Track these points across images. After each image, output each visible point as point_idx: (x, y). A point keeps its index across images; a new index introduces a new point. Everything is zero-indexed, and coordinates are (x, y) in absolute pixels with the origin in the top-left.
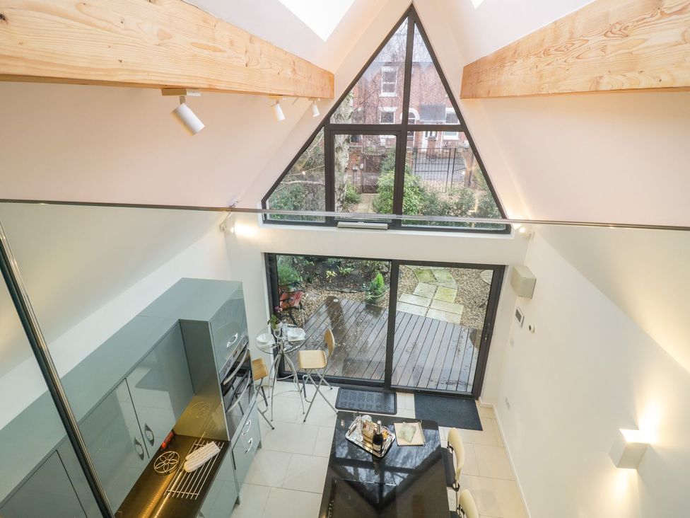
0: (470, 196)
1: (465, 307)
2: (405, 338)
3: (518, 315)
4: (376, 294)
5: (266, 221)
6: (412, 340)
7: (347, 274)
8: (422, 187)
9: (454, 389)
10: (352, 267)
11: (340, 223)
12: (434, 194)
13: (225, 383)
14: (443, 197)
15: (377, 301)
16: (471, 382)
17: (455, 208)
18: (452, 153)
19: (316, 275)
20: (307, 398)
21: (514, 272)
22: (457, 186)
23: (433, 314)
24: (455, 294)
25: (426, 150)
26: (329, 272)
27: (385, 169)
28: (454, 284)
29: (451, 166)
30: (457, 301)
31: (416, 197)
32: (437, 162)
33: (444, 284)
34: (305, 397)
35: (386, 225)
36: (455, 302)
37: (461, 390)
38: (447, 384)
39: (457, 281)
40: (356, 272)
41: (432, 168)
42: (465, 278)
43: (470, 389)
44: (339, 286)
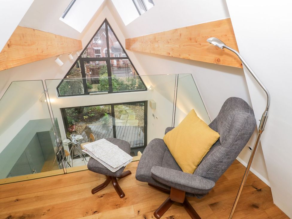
0: (135, 81)
1: (139, 120)
2: (120, 134)
3: (153, 115)
4: (106, 121)
5: (59, 96)
6: (122, 134)
7: (93, 116)
8: (117, 79)
9: (139, 145)
10: (94, 113)
11: (90, 93)
12: (122, 82)
13: (57, 154)
14: (126, 82)
15: (107, 123)
16: (144, 142)
17: (131, 86)
18: (127, 66)
19: (79, 119)
20: (87, 160)
21: (150, 102)
22: (130, 78)
23: (128, 125)
24: (135, 117)
25: (116, 65)
26: (85, 117)
27: (101, 73)
28: (134, 113)
29: (127, 71)
30: (136, 119)
31: (115, 83)
32: (121, 70)
33: (131, 114)
34: (86, 160)
35: (107, 92)
36: (135, 119)
37: (141, 145)
38: (136, 145)
39: (135, 112)
40: (96, 115)
41: (119, 72)
42: (138, 111)
43: (143, 145)
44: (90, 121)
